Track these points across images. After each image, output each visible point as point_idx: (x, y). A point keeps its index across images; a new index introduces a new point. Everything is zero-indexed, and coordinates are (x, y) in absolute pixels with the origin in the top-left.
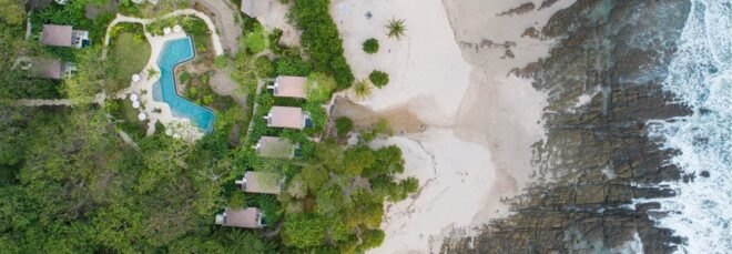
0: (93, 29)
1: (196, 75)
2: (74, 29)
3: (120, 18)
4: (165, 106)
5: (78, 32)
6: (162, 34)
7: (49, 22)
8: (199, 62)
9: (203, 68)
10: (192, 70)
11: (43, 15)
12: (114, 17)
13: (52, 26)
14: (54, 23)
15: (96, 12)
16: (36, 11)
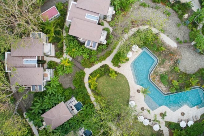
0: (77, 93)
1: (167, 71)
2: (64, 102)
3: (88, 71)
4: (163, 109)
5: (69, 102)
6: (127, 60)
7: (44, 111)
8: (163, 61)
9: (169, 64)
10: (162, 70)
11: (36, 109)
12: (84, 74)
13: (48, 112)
14: (49, 109)
15: (68, 80)
16: (28, 110)
